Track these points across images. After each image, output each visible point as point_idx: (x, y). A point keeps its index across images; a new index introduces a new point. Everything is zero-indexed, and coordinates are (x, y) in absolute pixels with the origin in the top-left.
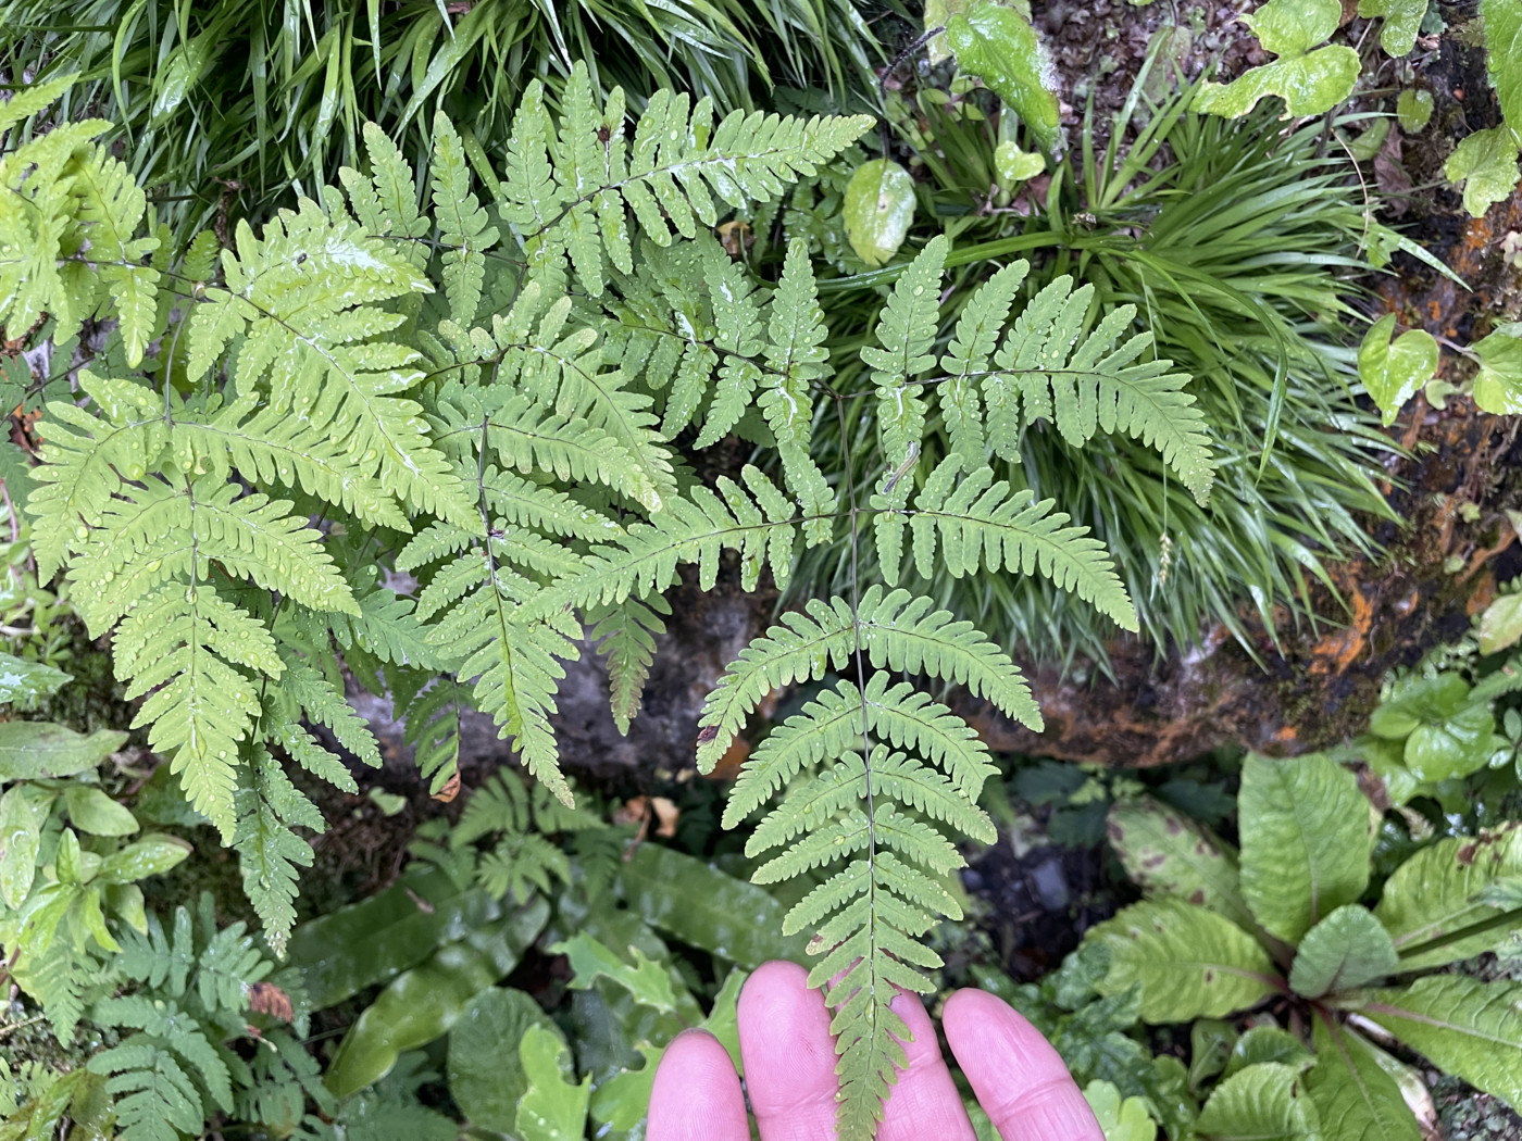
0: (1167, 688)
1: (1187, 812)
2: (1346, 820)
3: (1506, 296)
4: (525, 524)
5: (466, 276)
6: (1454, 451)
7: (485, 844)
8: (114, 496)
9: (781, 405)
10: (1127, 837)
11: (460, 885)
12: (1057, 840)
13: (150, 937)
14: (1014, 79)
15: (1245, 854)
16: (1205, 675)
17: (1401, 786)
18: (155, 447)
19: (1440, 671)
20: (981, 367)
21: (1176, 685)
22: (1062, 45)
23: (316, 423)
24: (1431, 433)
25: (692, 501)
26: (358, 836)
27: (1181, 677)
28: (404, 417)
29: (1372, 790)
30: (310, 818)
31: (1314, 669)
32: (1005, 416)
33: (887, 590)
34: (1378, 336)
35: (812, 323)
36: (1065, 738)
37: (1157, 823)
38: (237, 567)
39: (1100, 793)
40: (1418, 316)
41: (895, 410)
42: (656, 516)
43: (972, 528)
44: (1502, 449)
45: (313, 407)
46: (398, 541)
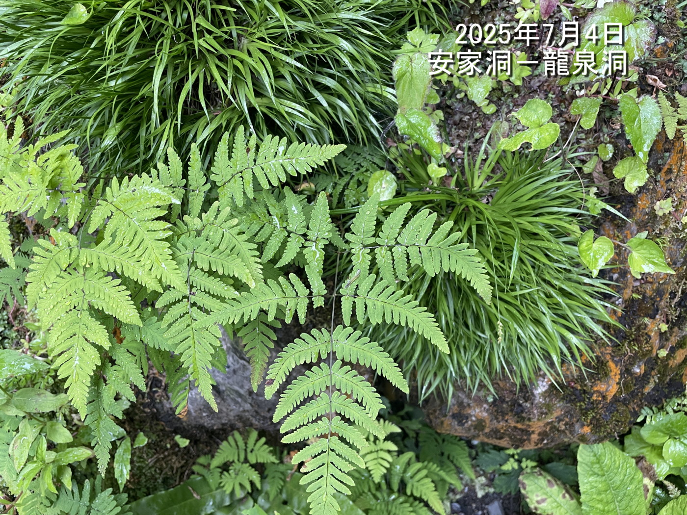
0: (528, 405)
1: (557, 477)
2: (631, 483)
3: (660, 229)
4: (203, 290)
5: (197, 201)
6: (651, 299)
7: (225, 467)
8: (58, 276)
9: (312, 253)
10: (528, 488)
11: (213, 487)
12: (498, 491)
13: (73, 492)
14: (423, 136)
15: (583, 498)
16: (545, 399)
17: (662, 470)
18: (73, 257)
19: (675, 412)
20: (393, 243)
21: (532, 404)
22: (459, 129)
23: (131, 249)
24: (638, 290)
25: (268, 285)
26: (170, 460)
27: (534, 400)
28: (163, 248)
29: (648, 471)
30: (117, 412)
31: (594, 397)
32: (401, 262)
33: (345, 327)
34: (587, 239)
35: (327, 223)
36: (487, 430)
37: (542, 481)
38: (99, 304)
39: (516, 466)
40: (621, 237)
41: (359, 258)
42: (253, 290)
43: (379, 304)
44: (676, 300)
45: (131, 243)
46: (157, 295)
